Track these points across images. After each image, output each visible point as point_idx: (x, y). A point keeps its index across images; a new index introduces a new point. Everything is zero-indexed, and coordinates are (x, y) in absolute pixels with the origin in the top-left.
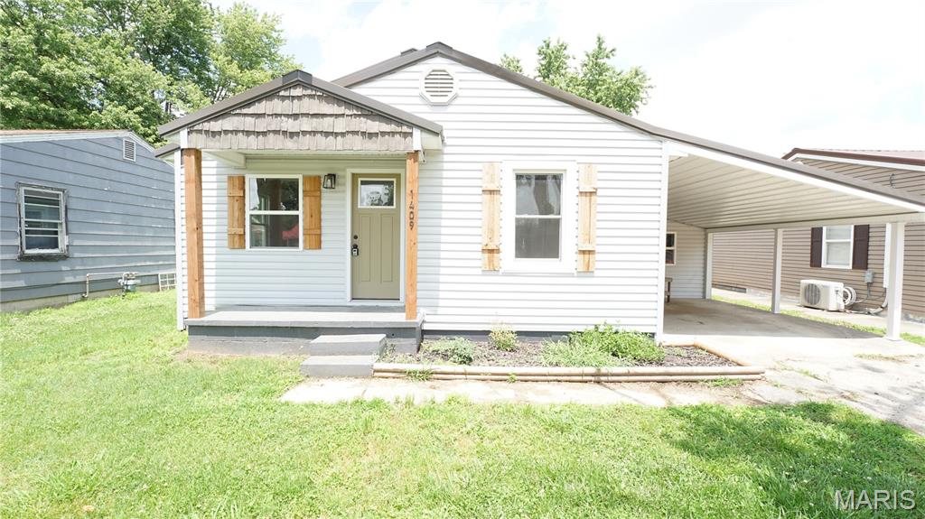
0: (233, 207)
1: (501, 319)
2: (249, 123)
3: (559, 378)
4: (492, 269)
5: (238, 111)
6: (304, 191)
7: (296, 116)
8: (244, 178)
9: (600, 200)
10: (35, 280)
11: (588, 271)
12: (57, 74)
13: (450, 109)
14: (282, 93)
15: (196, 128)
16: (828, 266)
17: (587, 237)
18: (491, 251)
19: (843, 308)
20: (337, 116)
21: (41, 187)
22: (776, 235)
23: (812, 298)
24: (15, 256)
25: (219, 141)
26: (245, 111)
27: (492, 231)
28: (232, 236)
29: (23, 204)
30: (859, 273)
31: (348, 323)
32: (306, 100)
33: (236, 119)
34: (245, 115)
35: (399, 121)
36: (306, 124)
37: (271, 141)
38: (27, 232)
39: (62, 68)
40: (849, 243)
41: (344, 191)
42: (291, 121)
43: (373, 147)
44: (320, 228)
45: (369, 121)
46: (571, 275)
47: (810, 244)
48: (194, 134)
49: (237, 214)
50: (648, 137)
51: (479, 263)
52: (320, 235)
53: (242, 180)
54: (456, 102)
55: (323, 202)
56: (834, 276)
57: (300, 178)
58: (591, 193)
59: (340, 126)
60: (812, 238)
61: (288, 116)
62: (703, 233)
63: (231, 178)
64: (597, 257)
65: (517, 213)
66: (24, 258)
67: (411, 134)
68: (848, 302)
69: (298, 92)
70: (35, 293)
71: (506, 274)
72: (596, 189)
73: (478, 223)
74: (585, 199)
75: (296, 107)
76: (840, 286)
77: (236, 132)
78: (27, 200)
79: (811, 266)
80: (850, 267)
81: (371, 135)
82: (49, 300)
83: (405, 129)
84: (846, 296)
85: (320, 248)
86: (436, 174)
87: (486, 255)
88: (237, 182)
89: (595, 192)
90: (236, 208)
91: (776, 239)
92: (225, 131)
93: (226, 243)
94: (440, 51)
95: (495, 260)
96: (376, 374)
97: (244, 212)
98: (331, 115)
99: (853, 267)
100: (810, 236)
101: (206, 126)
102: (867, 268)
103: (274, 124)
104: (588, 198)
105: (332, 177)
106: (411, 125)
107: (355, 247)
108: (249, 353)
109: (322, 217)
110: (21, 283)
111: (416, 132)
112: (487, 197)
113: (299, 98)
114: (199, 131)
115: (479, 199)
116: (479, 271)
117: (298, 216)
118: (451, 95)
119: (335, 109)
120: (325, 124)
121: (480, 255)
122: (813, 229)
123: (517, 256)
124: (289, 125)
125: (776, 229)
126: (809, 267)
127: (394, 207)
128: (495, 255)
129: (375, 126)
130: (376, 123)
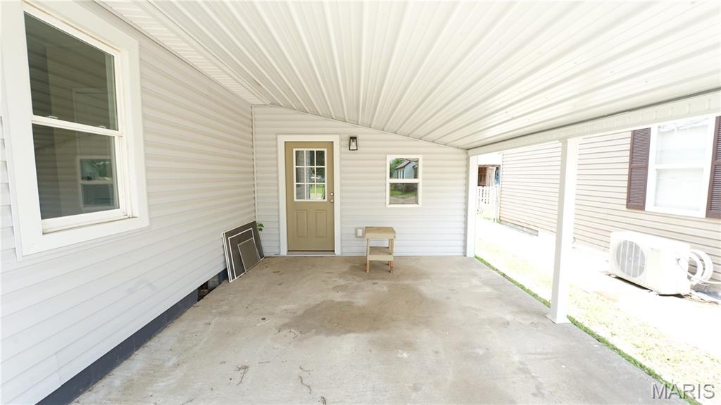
22: (565, 153)
47: (627, 172)
56: (671, 230)
60: (631, 162)
62: (464, 156)
68: (697, 279)
76: (686, 252)
79: (628, 207)
80: (704, 217)
84: (693, 269)
99: (707, 216)
100: (627, 159)
122: (634, 132)
126: (624, 208)
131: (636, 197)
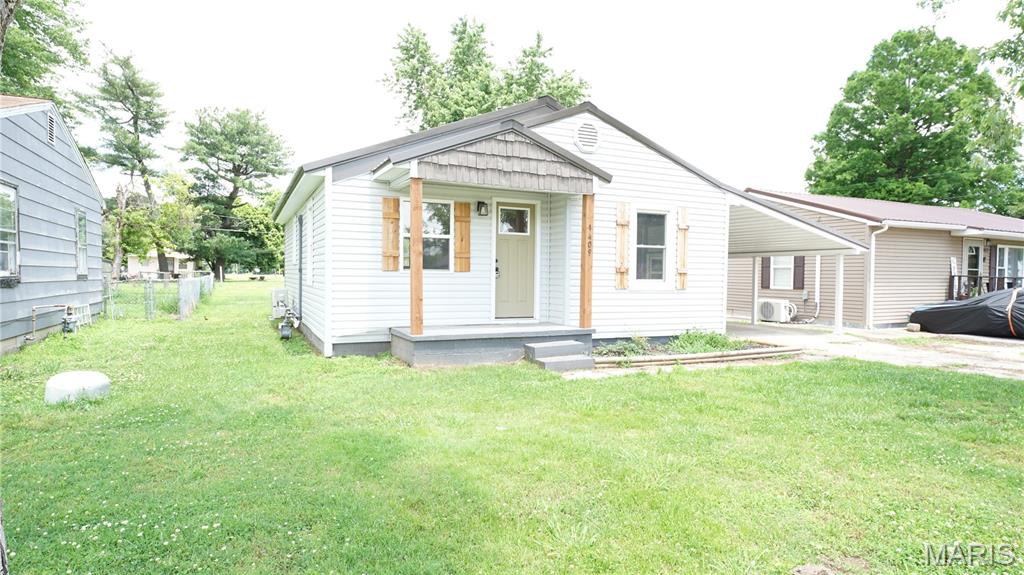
0: (388, 230)
2: (471, 160)
4: (622, 286)
5: (462, 149)
6: (455, 217)
7: (509, 158)
8: (398, 200)
9: (690, 235)
11: (683, 288)
13: (594, 157)
14: (499, 137)
15: (425, 160)
16: (776, 288)
17: (683, 263)
18: (622, 273)
19: (789, 320)
20: (540, 160)
22: (754, 261)
23: (767, 312)
25: (446, 173)
26: (468, 149)
27: (622, 257)
28: (386, 256)
30: (799, 292)
32: (517, 145)
33: (461, 155)
34: (469, 153)
35: (585, 170)
36: (517, 166)
37: (489, 178)
40: (790, 269)
41: (491, 218)
42: (504, 161)
44: (469, 252)
45: (563, 168)
46: (672, 292)
48: (422, 165)
49: (391, 236)
50: (717, 190)
51: (613, 283)
52: (469, 258)
53: (397, 203)
55: (472, 227)
56: (781, 294)
58: (685, 229)
59: (542, 169)
60: (762, 264)
61: (503, 157)
63: (386, 199)
64: (688, 278)
65: (638, 243)
67: (592, 180)
68: (792, 315)
69: (511, 137)
71: (629, 292)
72: (689, 227)
73: (613, 251)
74: (681, 234)
75: (509, 150)
76: (786, 302)
77: (460, 166)
79: (763, 288)
80: (792, 288)
81: (564, 179)
83: (588, 176)
84: (790, 311)
85: (469, 271)
87: (620, 276)
88: (392, 204)
89: (688, 229)
90: (391, 231)
91: (754, 264)
92: (450, 165)
93: (380, 265)
94: (590, 109)
95: (624, 281)
96: (597, 366)
97: (398, 234)
98: (535, 160)
99: (794, 288)
101: (435, 159)
102: (803, 288)
103: (492, 163)
104: (683, 233)
105: (480, 204)
106: (592, 173)
107: (497, 270)
108: (467, 363)
109: (471, 241)
111: (595, 179)
113: (512, 143)
114: (428, 163)
115: (613, 231)
116: (615, 290)
117: (448, 240)
118: (595, 145)
119: (534, 153)
120: (532, 167)
121: (615, 277)
122: (763, 258)
123: (638, 278)
124: (504, 165)
125: (754, 258)
126: (761, 289)
127: (528, 234)
128: (625, 276)
129: (567, 171)
130: (568, 170)
131: (765, 284)
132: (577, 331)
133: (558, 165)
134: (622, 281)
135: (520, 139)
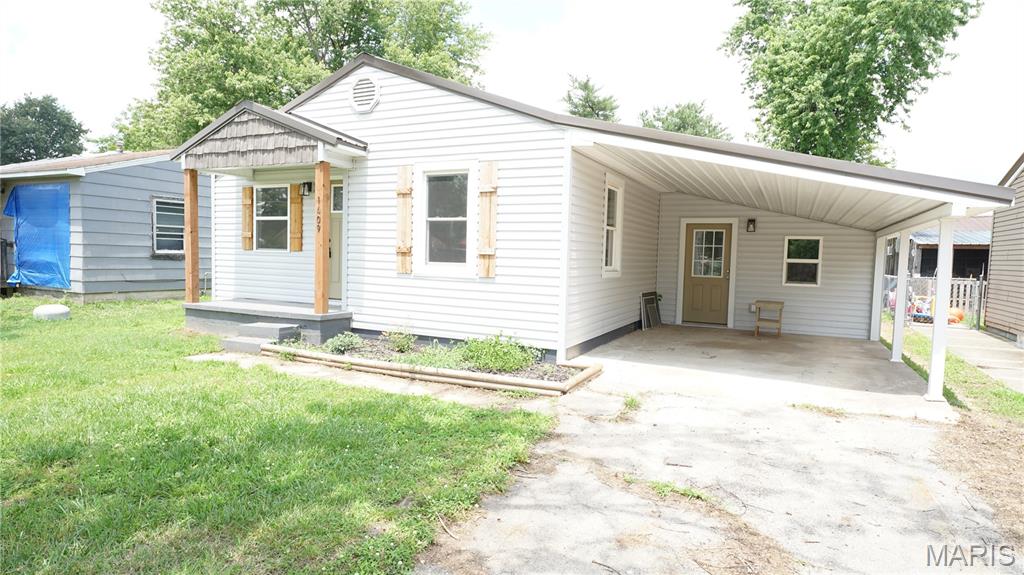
0: (245, 214)
1: (412, 323)
2: (218, 146)
3: (384, 371)
4: (403, 270)
5: (212, 137)
6: (291, 199)
7: (244, 138)
8: (253, 188)
9: (500, 200)
10: (163, 275)
11: (488, 276)
12: (237, 86)
13: (373, 116)
14: (236, 120)
15: (189, 153)
17: (487, 241)
18: (404, 254)
20: (270, 135)
21: (168, 198)
24: (147, 254)
26: (216, 136)
27: (404, 234)
28: (245, 238)
29: (155, 213)
31: (274, 313)
32: (250, 124)
33: (211, 144)
34: (216, 140)
35: (309, 137)
36: (250, 144)
38: (158, 236)
39: (241, 81)
42: (241, 142)
43: (292, 160)
44: (301, 232)
45: (290, 138)
46: (472, 281)
48: (188, 157)
49: (247, 220)
50: (551, 127)
51: (394, 266)
52: (302, 238)
53: (251, 190)
54: (378, 108)
55: (304, 208)
57: (288, 186)
58: (491, 192)
59: (270, 143)
61: (240, 138)
62: (871, 238)
63: (244, 189)
64: (498, 262)
65: (430, 216)
66: (155, 257)
67: (317, 146)
69: (245, 118)
70: (163, 286)
71: (417, 278)
72: (496, 188)
73: (393, 226)
74: (486, 199)
75: (245, 130)
77: (210, 154)
78: (158, 209)
81: (291, 150)
82: (174, 293)
83: (313, 143)
85: (301, 250)
86: (362, 179)
87: (400, 258)
88: (248, 192)
89: (495, 192)
90: (247, 215)
92: (205, 154)
93: (240, 245)
94: (366, 61)
95: (408, 264)
96: (262, 352)
97: (253, 218)
98: (266, 135)
101: (195, 151)
103: (232, 146)
104: (488, 198)
105: (307, 185)
106: (317, 139)
109: (303, 221)
110: (152, 277)
111: (320, 145)
112: (401, 200)
113: (247, 122)
114: (191, 155)
115: (394, 202)
116: (394, 274)
117: (286, 221)
118: (372, 102)
119: (264, 129)
120: (261, 143)
121: (395, 258)
123: (430, 261)
124: (241, 146)
128: (408, 258)
129: (293, 141)
130: (294, 139)
132: (312, 316)
133: (286, 136)
134: (403, 264)
135: (252, 117)
